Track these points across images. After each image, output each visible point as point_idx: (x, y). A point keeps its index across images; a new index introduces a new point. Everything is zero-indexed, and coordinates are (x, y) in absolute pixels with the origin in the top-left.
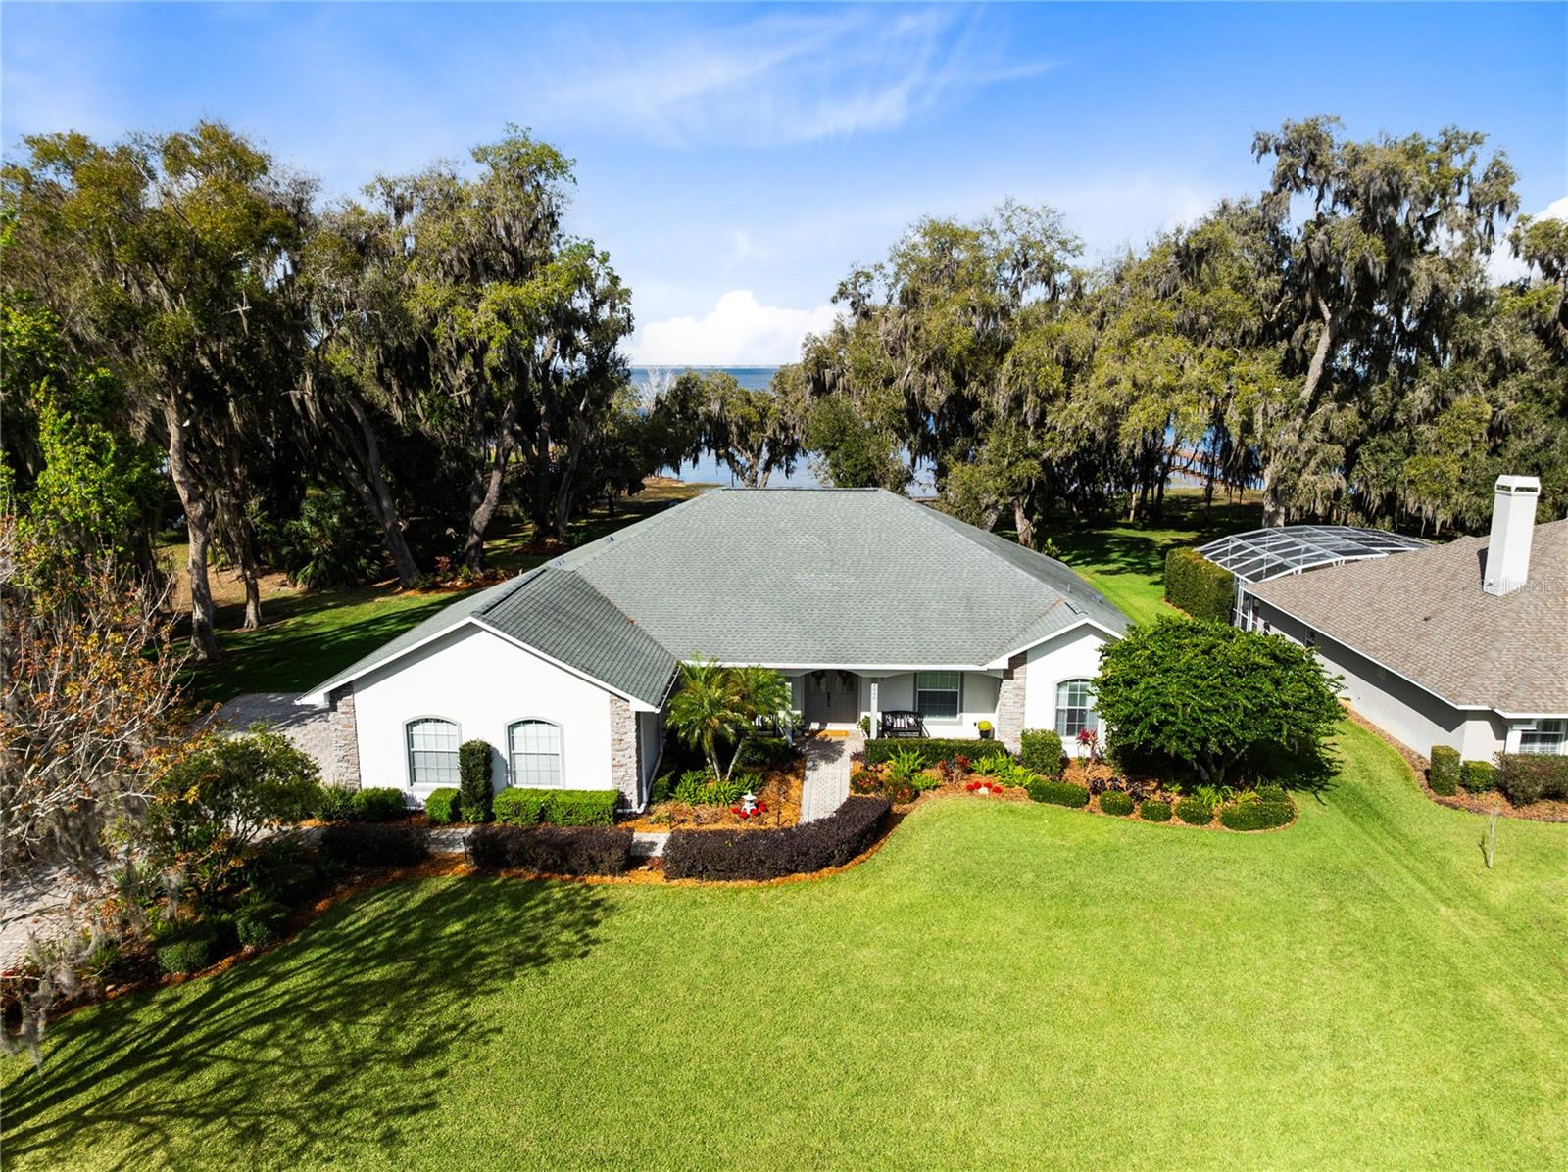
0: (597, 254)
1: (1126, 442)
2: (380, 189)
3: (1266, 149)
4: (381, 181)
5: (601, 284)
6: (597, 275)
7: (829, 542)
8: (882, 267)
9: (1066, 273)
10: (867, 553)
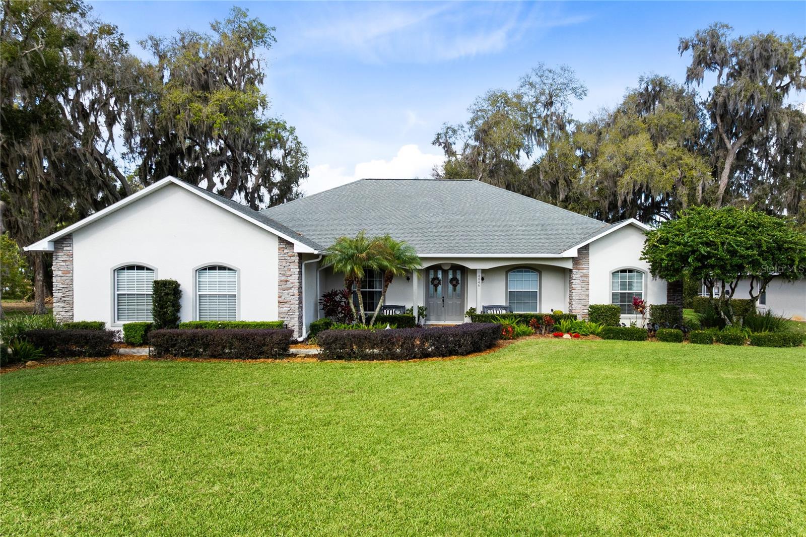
0: (288, 128)
1: (622, 191)
2: (150, 42)
3: (686, 48)
4: (151, 38)
5: (290, 144)
6: (288, 140)
7: (441, 201)
8: (462, 127)
9: (573, 124)
10: (468, 205)
